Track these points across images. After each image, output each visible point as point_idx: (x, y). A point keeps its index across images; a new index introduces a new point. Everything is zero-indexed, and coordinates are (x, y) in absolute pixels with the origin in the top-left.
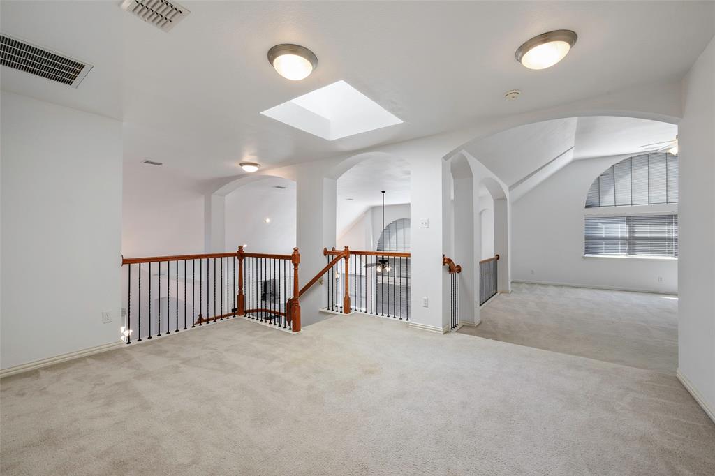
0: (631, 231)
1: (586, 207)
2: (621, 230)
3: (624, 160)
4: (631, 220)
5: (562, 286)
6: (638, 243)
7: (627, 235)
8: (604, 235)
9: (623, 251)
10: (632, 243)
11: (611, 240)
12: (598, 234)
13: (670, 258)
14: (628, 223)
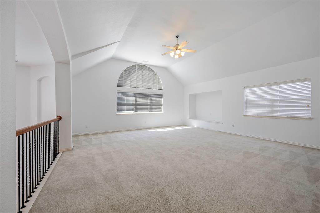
0: (136, 100)
1: (118, 86)
2: (132, 100)
3: (134, 65)
4: (136, 95)
5: (105, 133)
6: (138, 106)
7: (135, 102)
8: (125, 102)
9: (133, 111)
10: (136, 107)
11: (129, 104)
12: (123, 102)
13: (148, 113)
14: (135, 97)
